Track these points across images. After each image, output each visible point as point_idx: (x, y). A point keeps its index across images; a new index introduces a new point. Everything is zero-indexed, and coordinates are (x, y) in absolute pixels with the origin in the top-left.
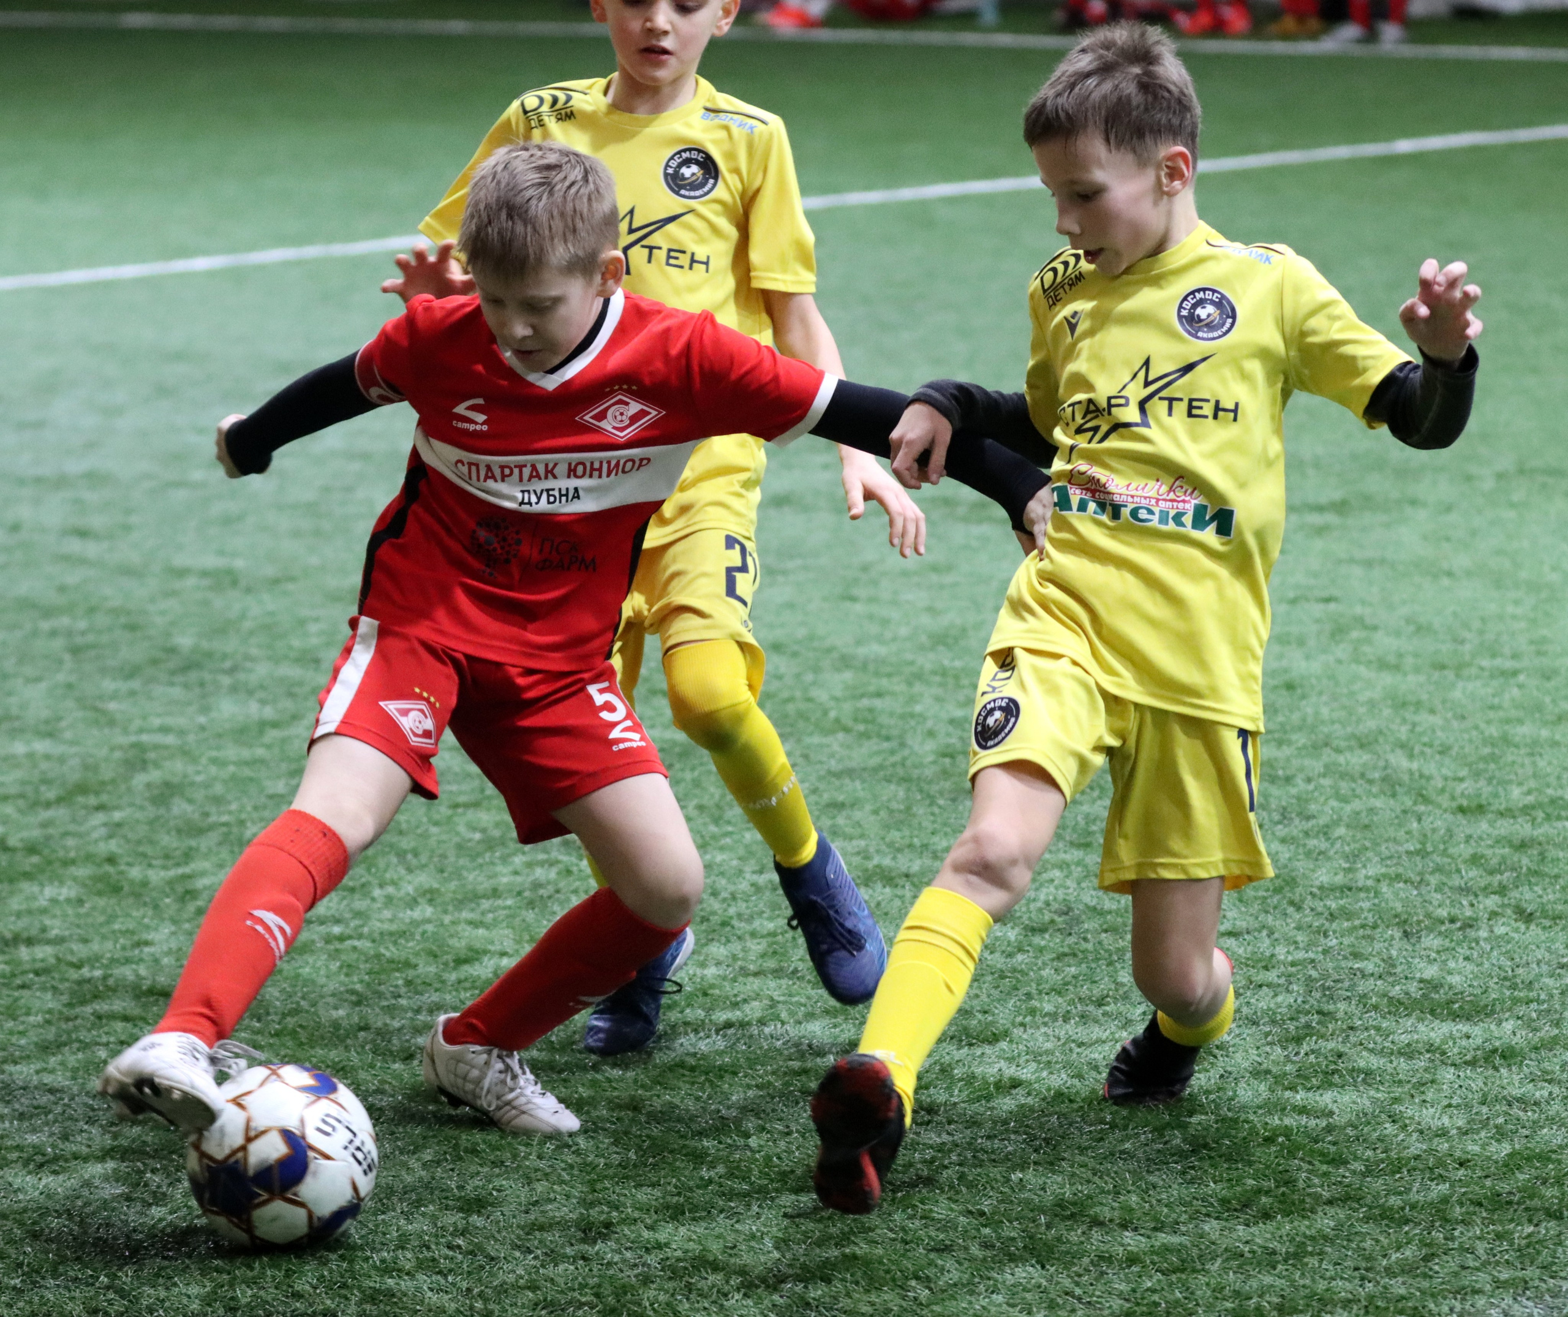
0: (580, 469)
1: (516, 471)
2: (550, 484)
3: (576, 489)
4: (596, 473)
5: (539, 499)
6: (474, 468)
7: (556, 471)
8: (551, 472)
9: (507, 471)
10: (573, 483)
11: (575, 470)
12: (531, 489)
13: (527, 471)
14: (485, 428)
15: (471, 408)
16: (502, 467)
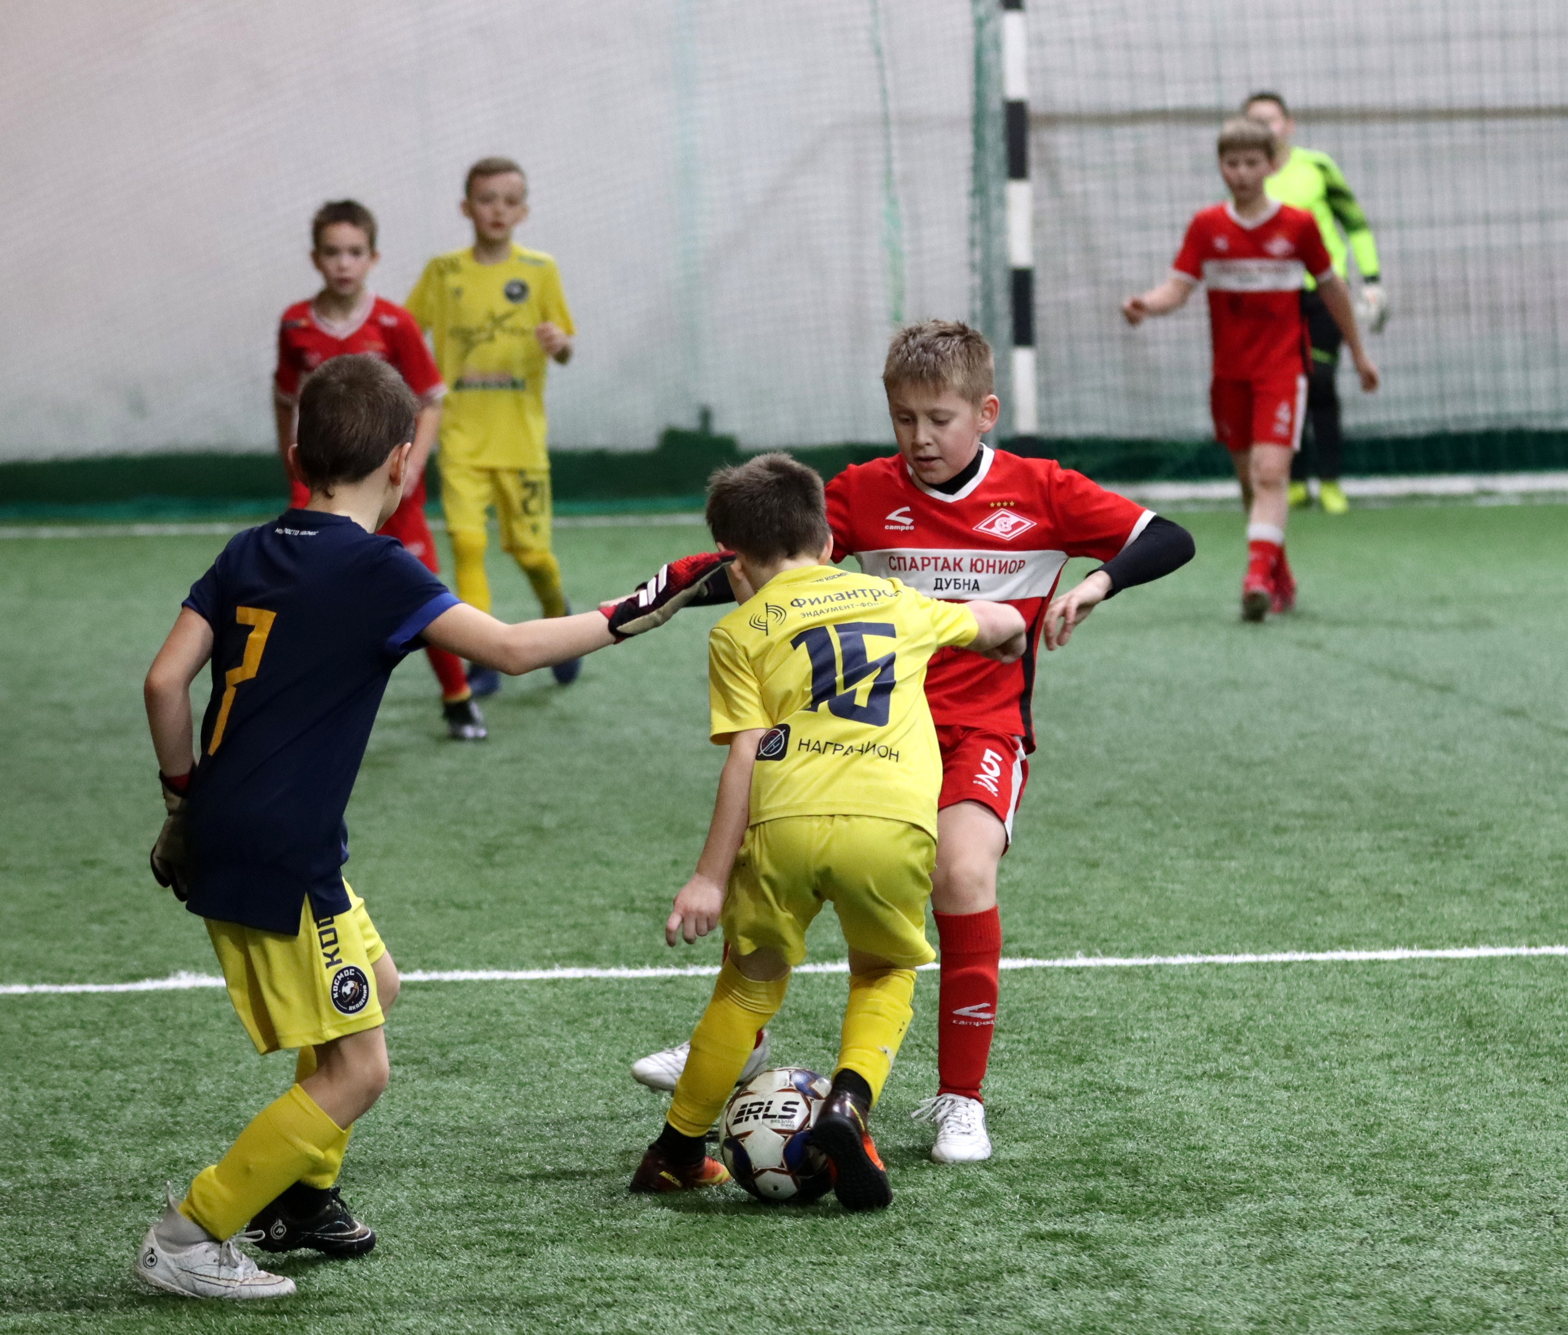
0: (979, 564)
1: (933, 561)
2: (957, 575)
3: (976, 582)
4: (991, 569)
5: (948, 585)
6: (902, 561)
7: (962, 564)
8: (958, 565)
9: (926, 562)
10: (974, 576)
11: (975, 565)
12: (943, 578)
13: (940, 563)
14: (912, 528)
15: (901, 515)
16: (923, 559)
